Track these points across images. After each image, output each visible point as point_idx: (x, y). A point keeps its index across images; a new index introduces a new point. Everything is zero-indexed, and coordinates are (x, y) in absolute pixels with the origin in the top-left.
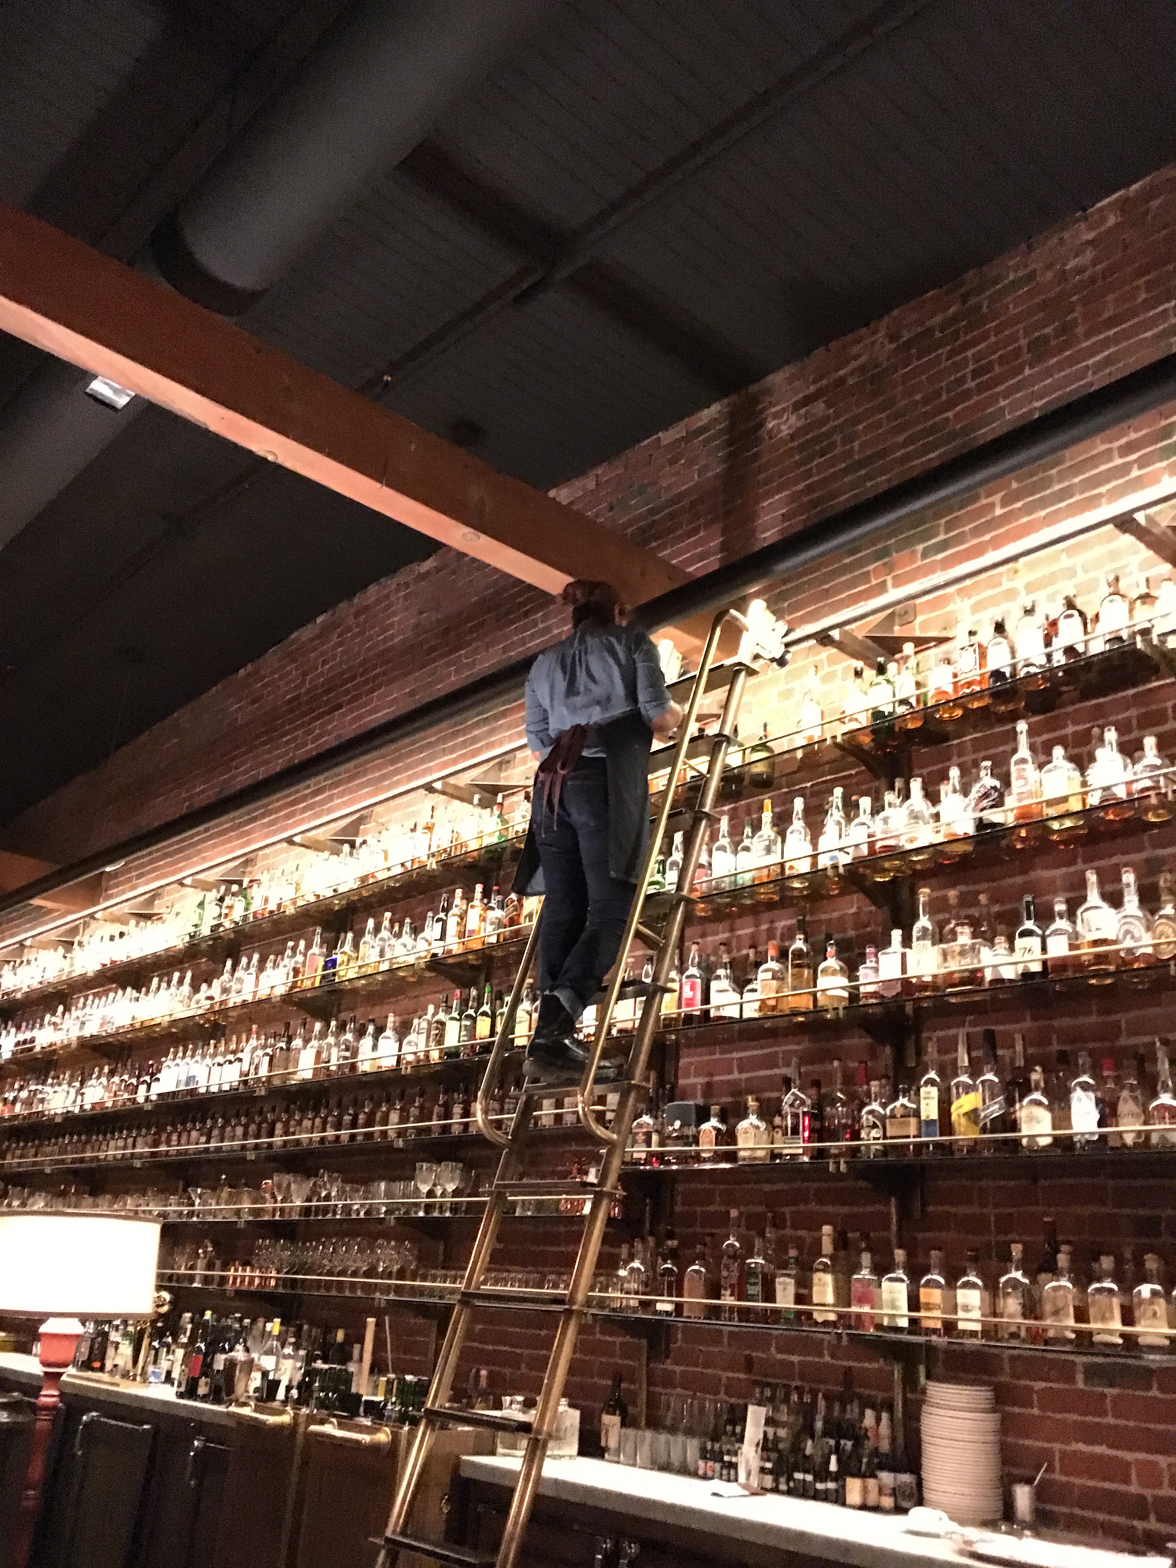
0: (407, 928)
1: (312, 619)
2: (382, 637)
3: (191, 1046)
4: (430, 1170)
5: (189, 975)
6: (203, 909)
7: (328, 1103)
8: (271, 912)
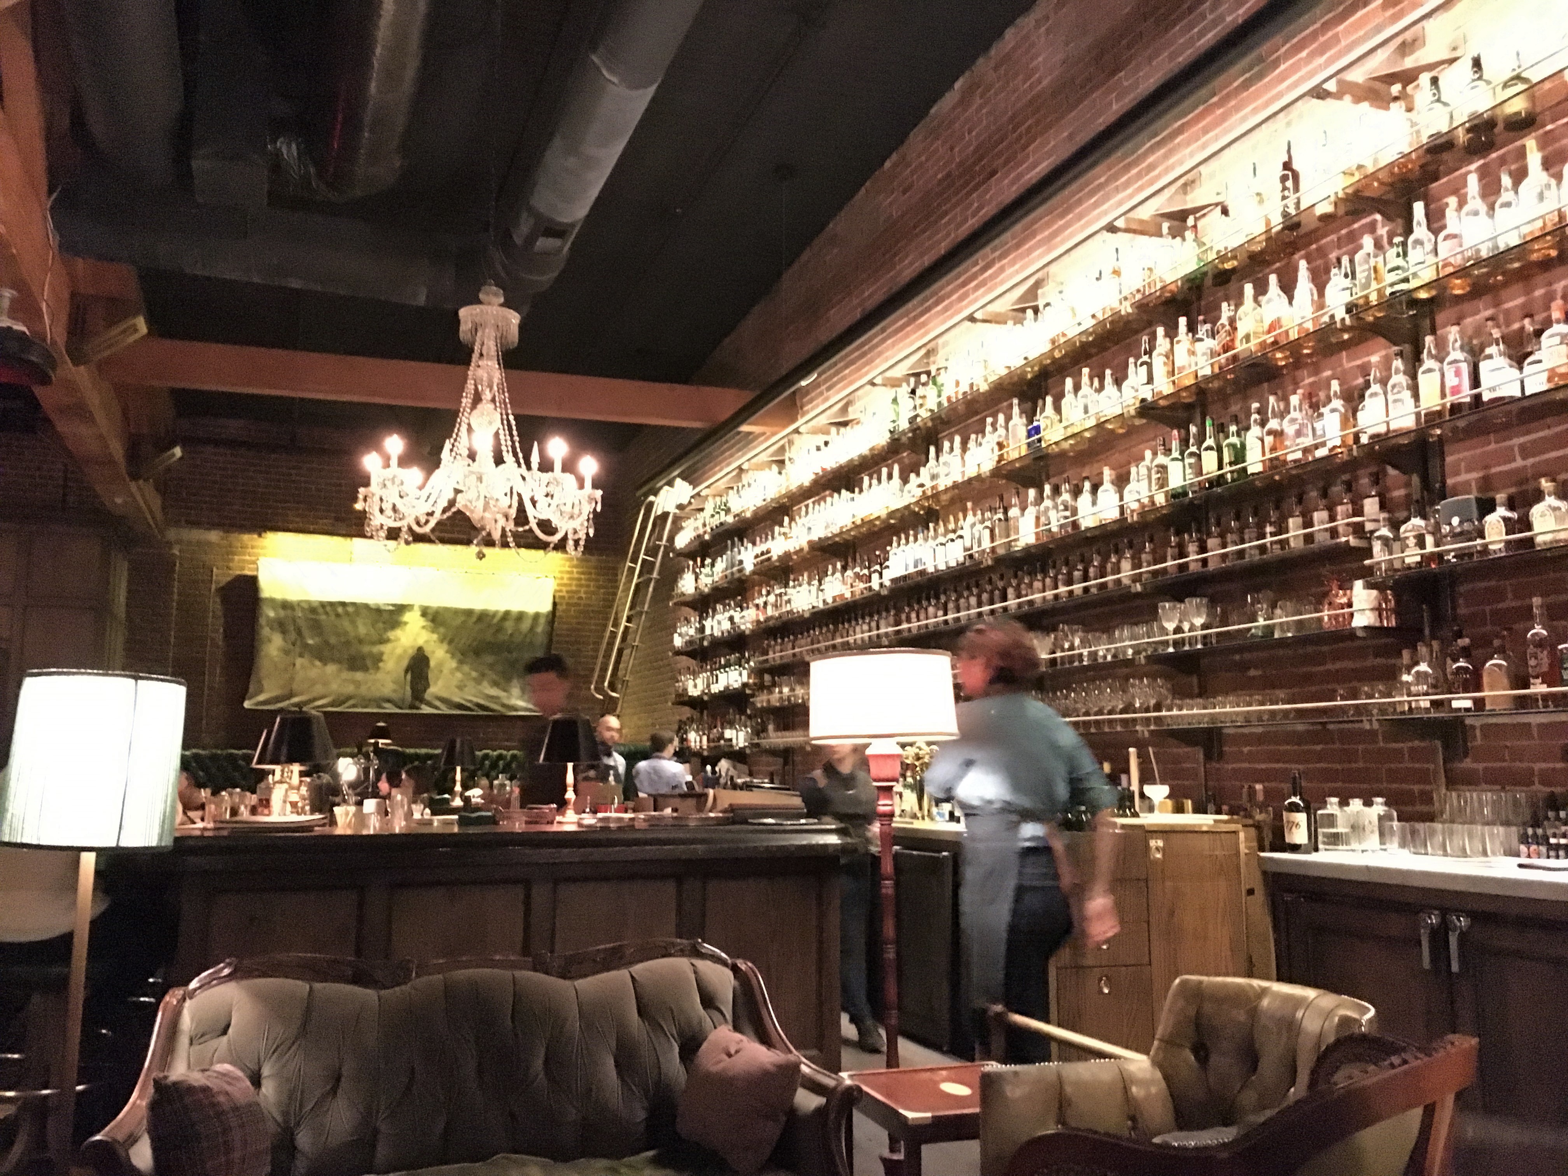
0: (1108, 379)
1: (950, 86)
2: (1028, 84)
3: (911, 532)
4: (1173, 609)
5: (896, 468)
6: (897, 404)
7: (1055, 563)
8: (965, 393)
